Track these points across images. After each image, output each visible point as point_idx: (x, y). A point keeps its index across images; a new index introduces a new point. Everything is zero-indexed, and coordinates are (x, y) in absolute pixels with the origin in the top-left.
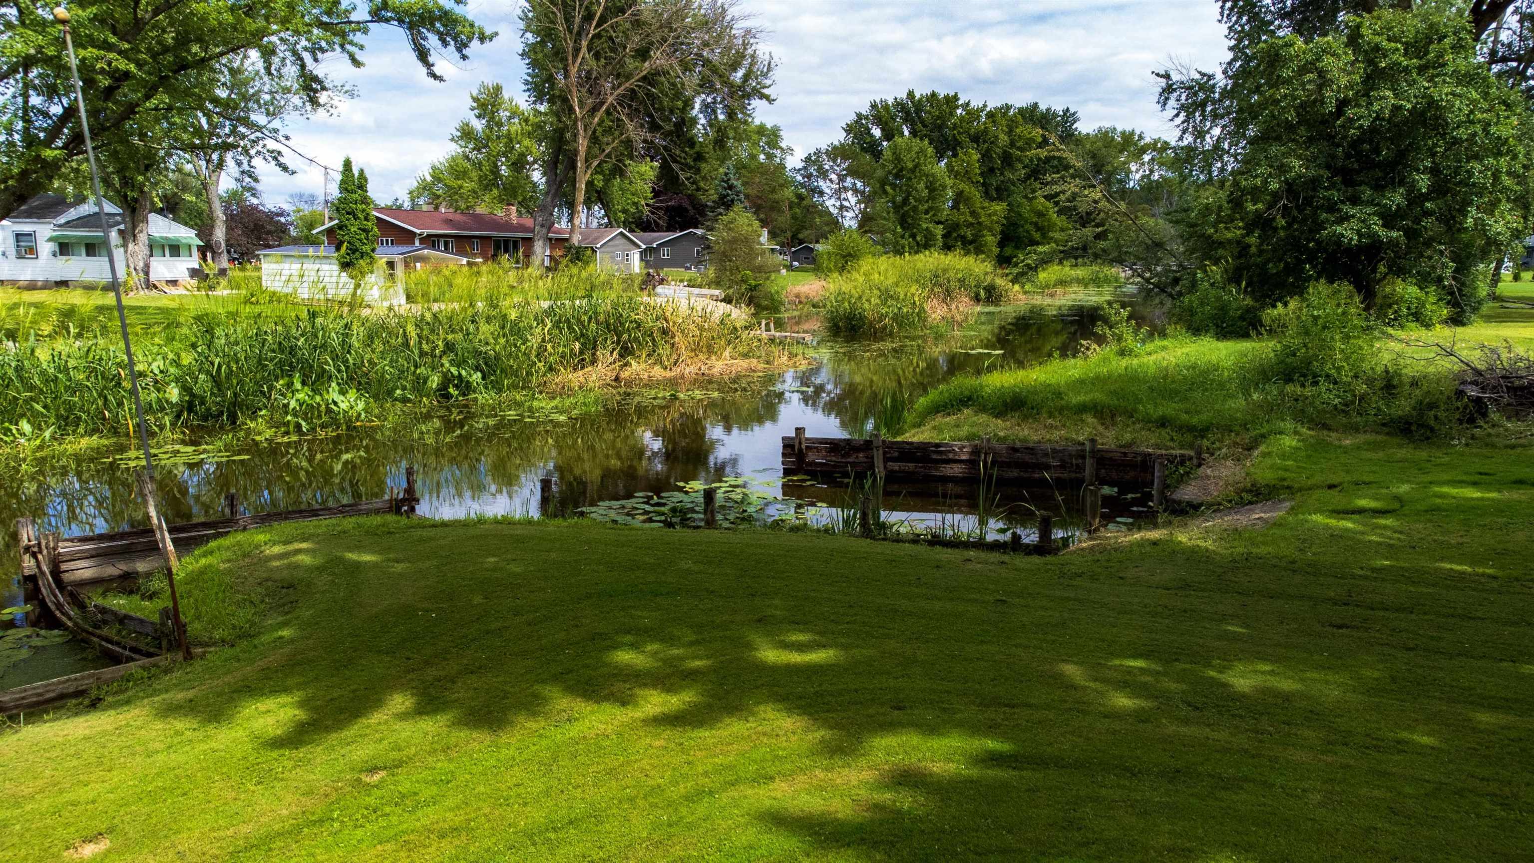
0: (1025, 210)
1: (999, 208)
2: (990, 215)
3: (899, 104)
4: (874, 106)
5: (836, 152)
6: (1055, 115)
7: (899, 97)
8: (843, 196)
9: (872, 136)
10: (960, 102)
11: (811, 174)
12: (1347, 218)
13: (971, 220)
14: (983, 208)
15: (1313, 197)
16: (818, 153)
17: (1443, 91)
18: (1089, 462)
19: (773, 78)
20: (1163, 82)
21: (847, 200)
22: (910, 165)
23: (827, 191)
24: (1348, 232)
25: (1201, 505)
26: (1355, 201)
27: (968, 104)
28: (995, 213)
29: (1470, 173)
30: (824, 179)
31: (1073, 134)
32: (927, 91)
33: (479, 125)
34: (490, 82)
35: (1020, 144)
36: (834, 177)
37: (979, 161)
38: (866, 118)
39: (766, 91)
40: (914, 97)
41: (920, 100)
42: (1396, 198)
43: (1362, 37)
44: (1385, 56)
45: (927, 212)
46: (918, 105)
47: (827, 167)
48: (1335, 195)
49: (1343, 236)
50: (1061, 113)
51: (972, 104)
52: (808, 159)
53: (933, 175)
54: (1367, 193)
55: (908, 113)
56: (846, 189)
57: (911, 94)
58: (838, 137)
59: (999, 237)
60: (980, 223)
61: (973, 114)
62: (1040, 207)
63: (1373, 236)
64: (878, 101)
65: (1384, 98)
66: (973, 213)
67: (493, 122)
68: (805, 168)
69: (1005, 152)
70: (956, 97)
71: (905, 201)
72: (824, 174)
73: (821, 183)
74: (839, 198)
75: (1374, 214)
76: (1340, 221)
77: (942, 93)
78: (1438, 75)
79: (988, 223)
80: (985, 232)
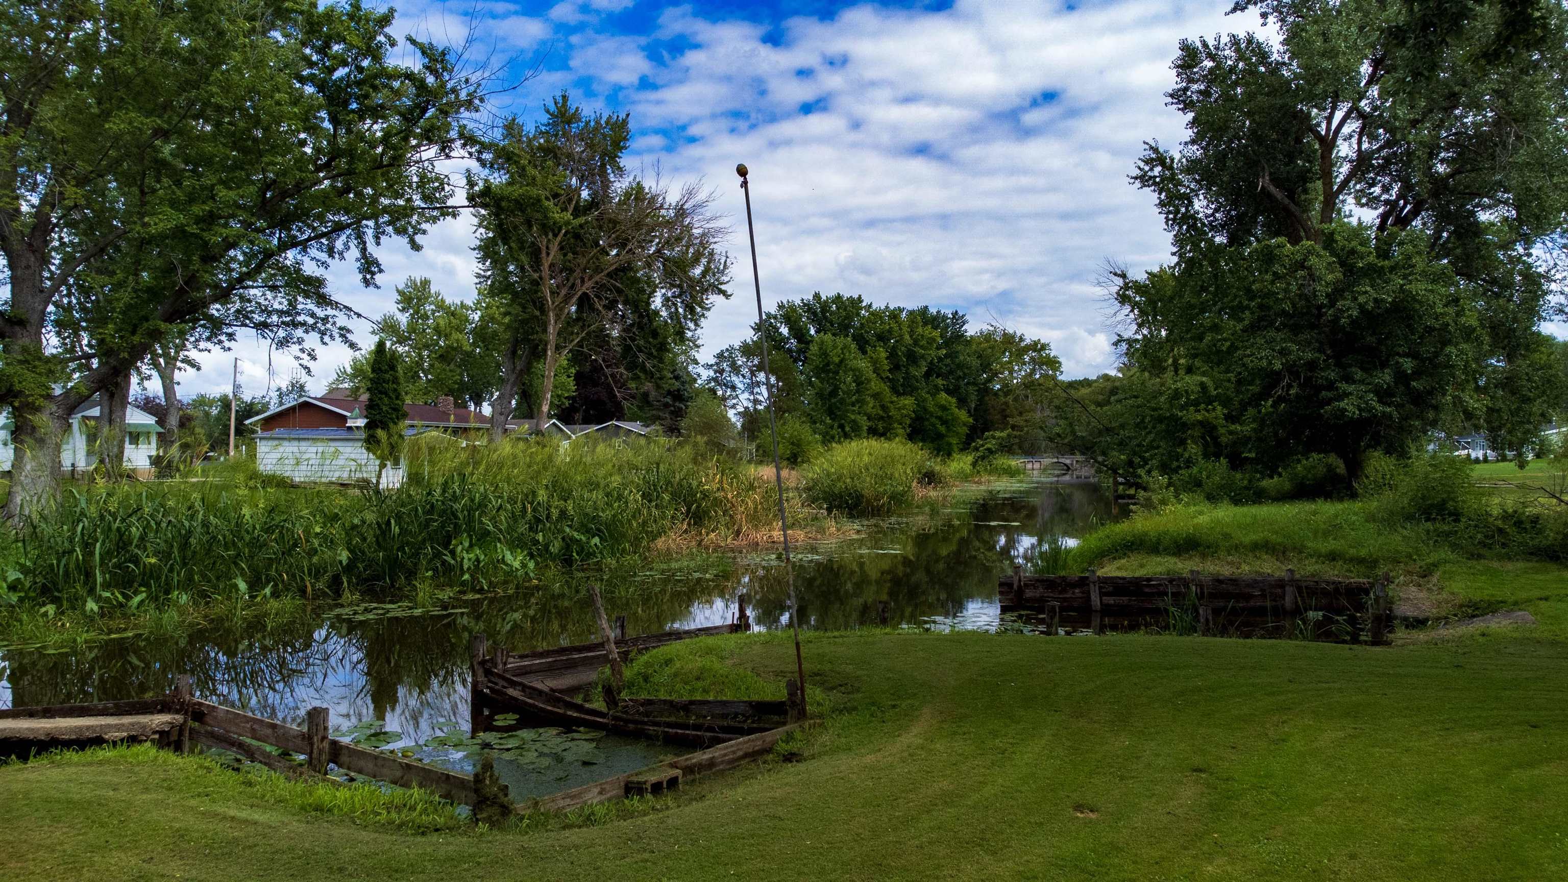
0: (930, 405)
1: (908, 402)
2: (899, 409)
3: (807, 307)
4: (781, 306)
5: (747, 350)
6: (945, 317)
7: (805, 298)
8: (756, 390)
9: (781, 334)
10: (864, 304)
11: (723, 370)
12: (1347, 395)
13: (881, 413)
14: (892, 402)
15: (1311, 377)
16: (731, 350)
17: (1419, 288)
18: (1289, 590)
19: (730, 275)
20: (1120, 282)
21: (761, 394)
22: (837, 360)
23: (740, 385)
24: (1350, 407)
25: (1427, 620)
26: (1349, 379)
27: (870, 306)
28: (904, 407)
29: (1449, 356)
30: (737, 375)
31: (962, 335)
32: (832, 293)
33: (403, 319)
34: (418, 276)
35: (924, 342)
36: (745, 371)
37: (887, 358)
38: (775, 317)
39: (723, 287)
40: (820, 298)
41: (826, 302)
42: (1385, 377)
43: (1336, 242)
44: (1362, 259)
45: (853, 405)
46: (825, 306)
47: (740, 363)
48: (1333, 376)
49: (1346, 410)
50: (950, 316)
51: (874, 307)
52: (720, 356)
53: (858, 370)
54: (1359, 374)
55: (815, 314)
56: (758, 384)
57: (817, 296)
58: (749, 336)
59: (908, 431)
60: (889, 417)
61: (877, 315)
62: (943, 402)
63: (1370, 409)
64: (785, 302)
65: (1366, 292)
66: (883, 407)
67: (418, 315)
68: (717, 364)
69: (909, 350)
70: (860, 299)
71: (834, 393)
72: (736, 369)
73: (734, 378)
74: (752, 393)
75: (1369, 391)
76: (1340, 398)
77: (846, 294)
78: (1410, 274)
79: (899, 417)
80: (895, 425)
